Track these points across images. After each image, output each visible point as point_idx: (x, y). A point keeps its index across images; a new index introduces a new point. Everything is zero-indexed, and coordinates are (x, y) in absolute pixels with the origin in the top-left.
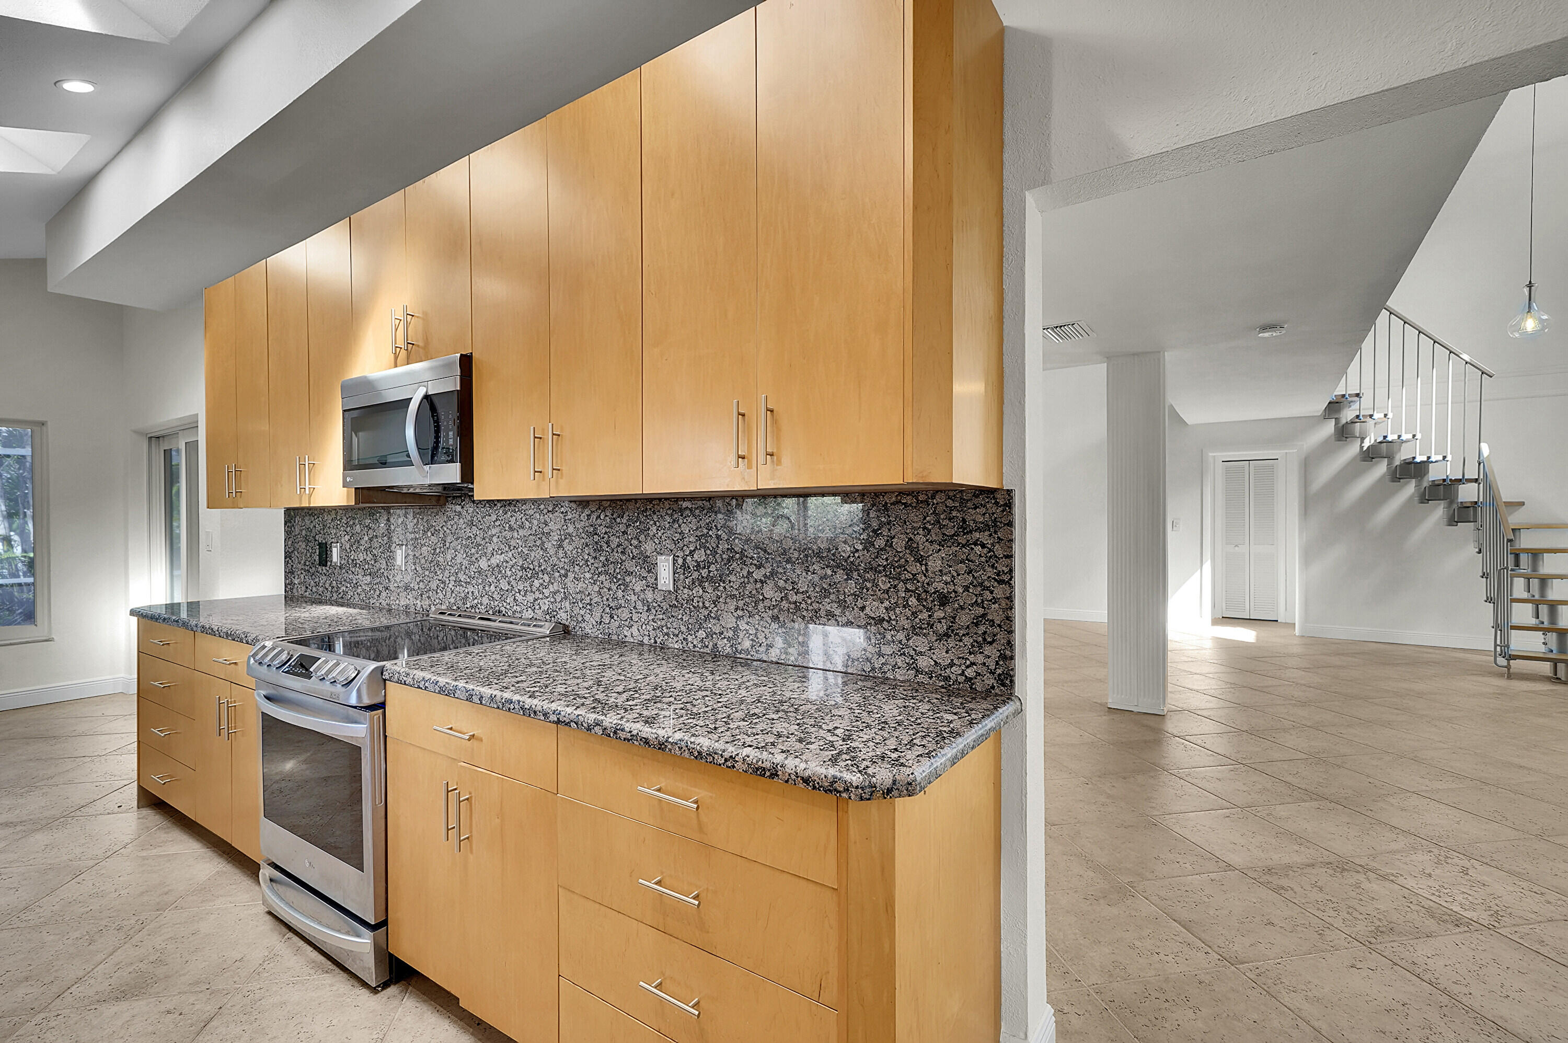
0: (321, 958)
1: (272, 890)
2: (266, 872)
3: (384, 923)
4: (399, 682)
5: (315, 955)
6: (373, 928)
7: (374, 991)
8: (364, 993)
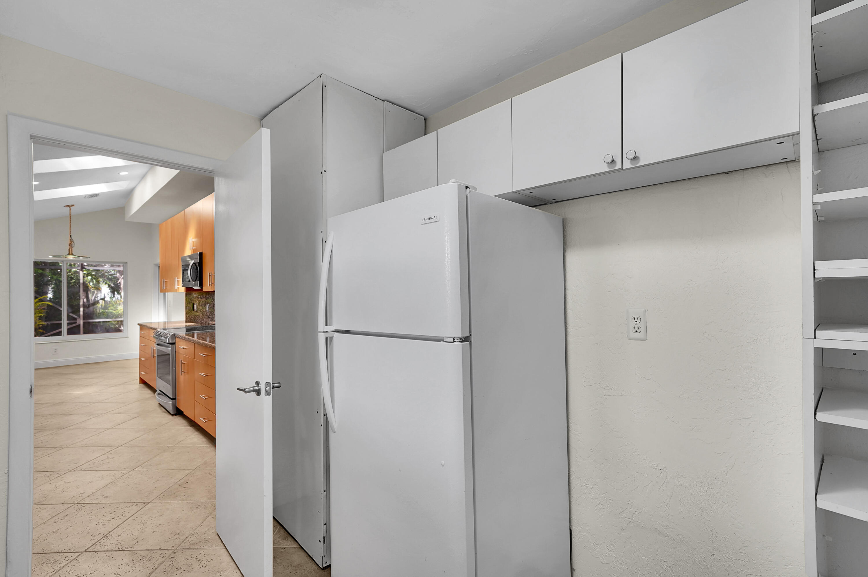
0: (166, 411)
1: (158, 396)
2: (158, 392)
3: (175, 399)
4: (178, 338)
5: (164, 410)
6: (172, 399)
7: (173, 415)
8: (171, 417)
